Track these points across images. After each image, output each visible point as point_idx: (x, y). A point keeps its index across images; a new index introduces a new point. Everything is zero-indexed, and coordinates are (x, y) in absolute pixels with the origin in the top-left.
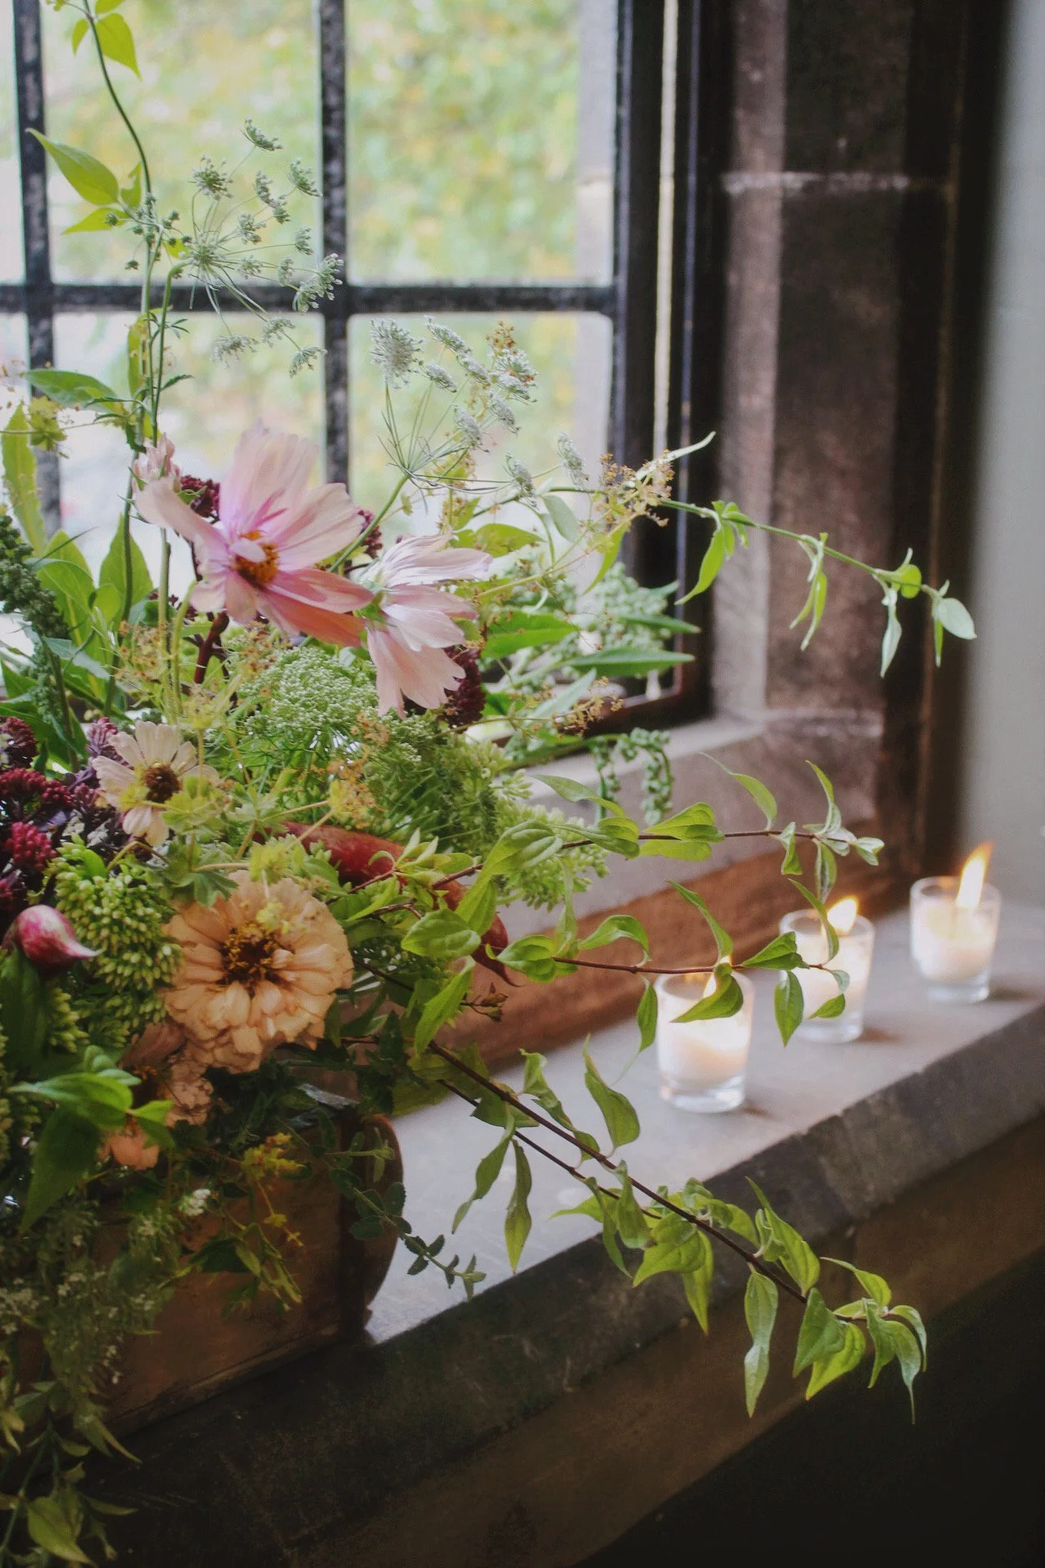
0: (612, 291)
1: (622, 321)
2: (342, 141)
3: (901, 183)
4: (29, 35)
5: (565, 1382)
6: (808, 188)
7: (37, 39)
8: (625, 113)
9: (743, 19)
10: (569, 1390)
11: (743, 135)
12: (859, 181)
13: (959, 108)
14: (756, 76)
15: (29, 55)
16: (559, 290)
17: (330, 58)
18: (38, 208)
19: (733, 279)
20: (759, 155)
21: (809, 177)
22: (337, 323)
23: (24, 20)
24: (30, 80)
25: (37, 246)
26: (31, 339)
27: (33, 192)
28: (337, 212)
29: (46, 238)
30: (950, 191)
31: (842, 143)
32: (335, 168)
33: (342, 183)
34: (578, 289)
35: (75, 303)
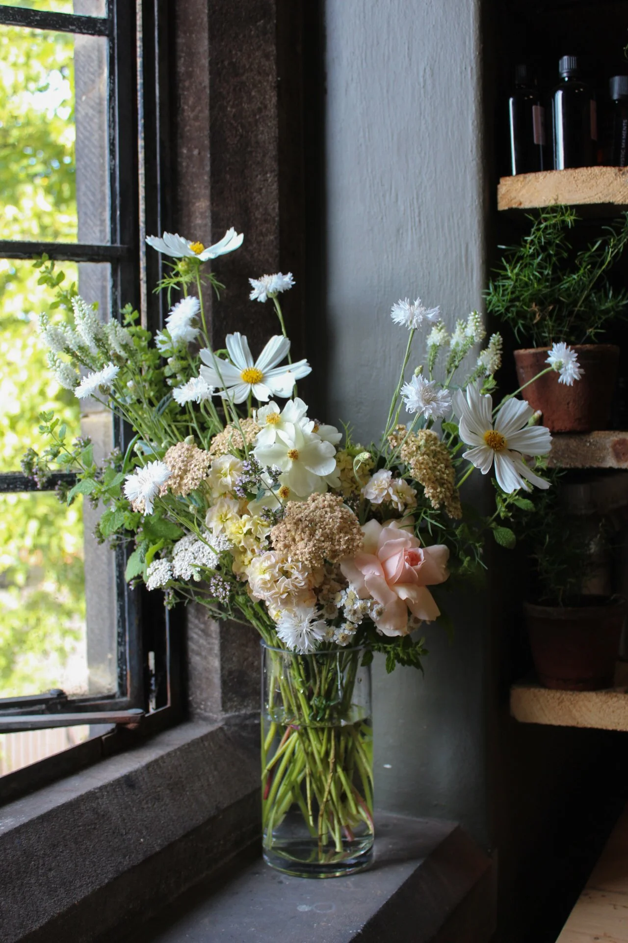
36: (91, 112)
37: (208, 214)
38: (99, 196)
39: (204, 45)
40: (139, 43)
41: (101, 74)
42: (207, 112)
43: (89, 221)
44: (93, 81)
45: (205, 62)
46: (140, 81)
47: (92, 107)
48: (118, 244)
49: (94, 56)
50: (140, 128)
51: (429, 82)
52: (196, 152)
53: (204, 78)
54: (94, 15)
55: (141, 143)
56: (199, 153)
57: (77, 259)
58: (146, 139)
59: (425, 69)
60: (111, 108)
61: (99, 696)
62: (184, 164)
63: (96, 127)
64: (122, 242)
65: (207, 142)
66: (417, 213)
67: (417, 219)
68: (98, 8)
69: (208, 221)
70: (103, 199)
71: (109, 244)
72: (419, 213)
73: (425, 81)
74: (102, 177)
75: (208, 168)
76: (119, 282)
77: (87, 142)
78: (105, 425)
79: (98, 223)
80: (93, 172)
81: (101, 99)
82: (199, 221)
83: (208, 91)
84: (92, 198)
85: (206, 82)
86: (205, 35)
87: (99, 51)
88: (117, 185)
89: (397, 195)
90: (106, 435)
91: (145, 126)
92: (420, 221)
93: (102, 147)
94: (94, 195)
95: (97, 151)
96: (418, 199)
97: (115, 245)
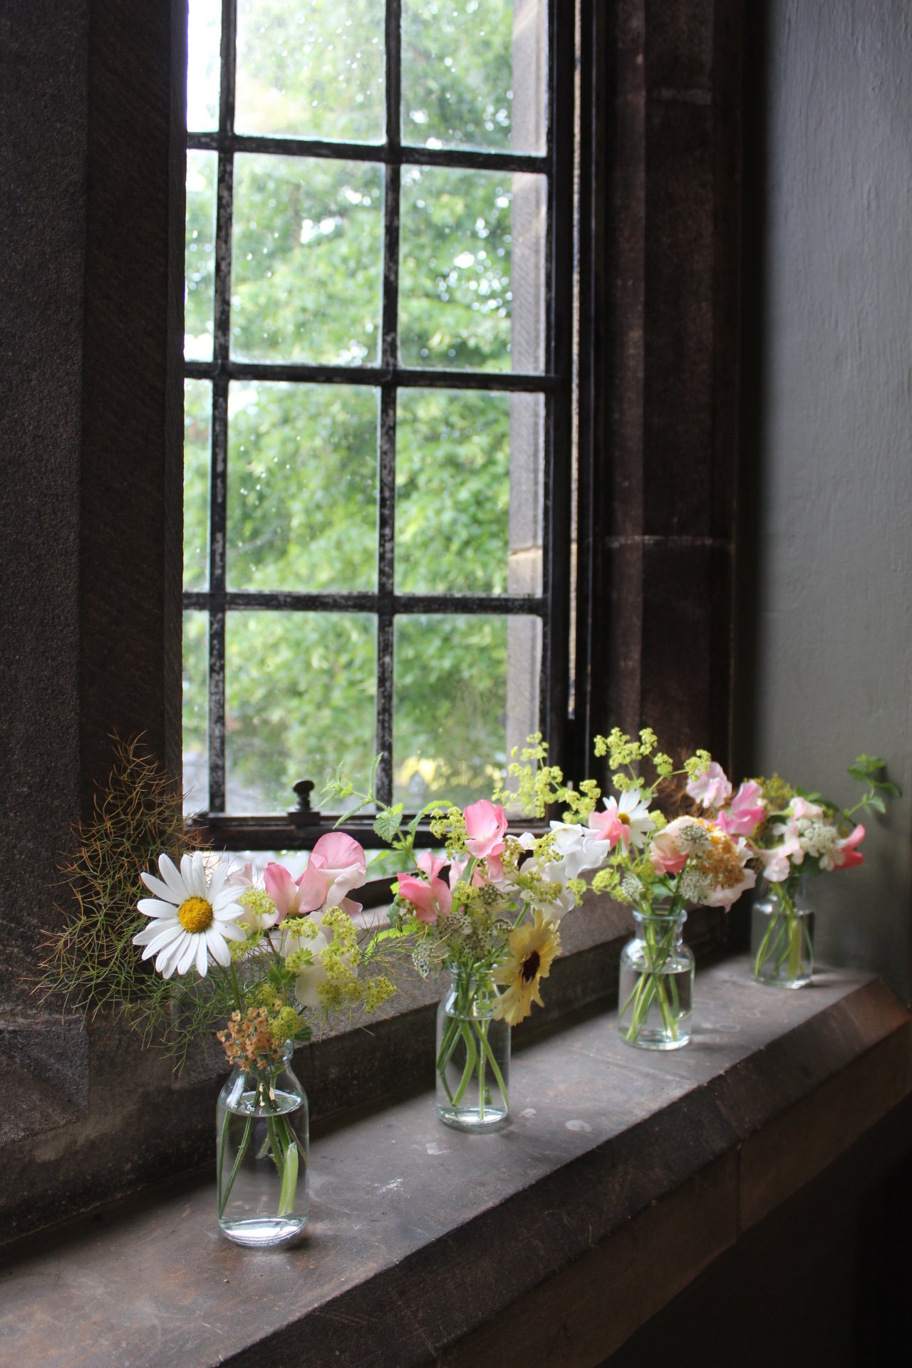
0: (543, 601)
1: (550, 619)
2: (392, 517)
3: (709, 542)
4: (220, 458)
5: (590, 1241)
6: (657, 543)
7: (225, 461)
8: (550, 504)
9: (617, 454)
10: (593, 1246)
11: (619, 516)
12: (686, 540)
13: (735, 504)
14: (626, 484)
15: (220, 468)
16: (514, 600)
17: (385, 472)
18: (219, 550)
19: (615, 595)
20: (629, 526)
21: (657, 538)
22: (386, 617)
23: (218, 450)
24: (219, 482)
25: (218, 572)
26: (211, 624)
27: (218, 542)
28: (388, 556)
29: (223, 568)
30: (732, 548)
31: (675, 520)
32: (387, 531)
33: (392, 538)
34: (524, 600)
35: (237, 604)
36: (527, 252)
37: (641, 343)
38: (533, 334)
39: (640, 177)
40: (576, 180)
41: (538, 214)
42: (642, 244)
43: (523, 359)
44: (530, 222)
45: (641, 194)
46: (576, 216)
47: (529, 248)
48: (552, 375)
49: (532, 198)
50: (576, 263)
51: (874, 204)
52: (630, 283)
53: (640, 210)
54: (534, 154)
55: (576, 277)
56: (634, 284)
57: (511, 388)
58: (581, 273)
59: (869, 191)
60: (549, 242)
61: (517, 819)
62: (619, 295)
63: (531, 266)
64: (556, 372)
65: (641, 273)
66: (857, 340)
67: (857, 346)
68: (538, 149)
69: (642, 351)
70: (537, 337)
71: (543, 374)
72: (860, 340)
73: (869, 204)
74: (537, 315)
75: (642, 298)
76: (552, 412)
77: (523, 282)
78: (534, 561)
79: (532, 360)
80: (528, 310)
81: (538, 239)
82: (632, 351)
83: (643, 222)
84: (526, 336)
85: (642, 214)
86: (642, 167)
87: (537, 192)
88: (553, 317)
89: (837, 323)
90: (534, 570)
91: (581, 261)
92: (860, 348)
93: (537, 286)
94: (528, 333)
95: (532, 290)
96: (858, 324)
97: (549, 375)
